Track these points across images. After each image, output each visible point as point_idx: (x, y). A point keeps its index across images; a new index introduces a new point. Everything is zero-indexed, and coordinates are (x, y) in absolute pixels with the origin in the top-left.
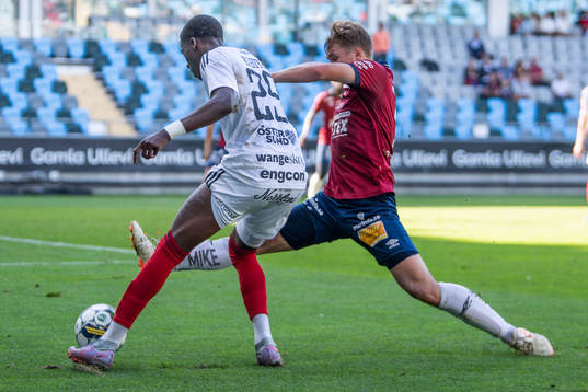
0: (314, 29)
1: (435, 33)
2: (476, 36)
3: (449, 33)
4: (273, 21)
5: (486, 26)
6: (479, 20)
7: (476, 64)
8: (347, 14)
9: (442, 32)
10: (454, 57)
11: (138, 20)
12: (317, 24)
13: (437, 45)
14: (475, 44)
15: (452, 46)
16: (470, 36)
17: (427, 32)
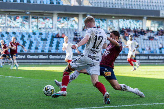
0: (41, 29)
1: (67, 30)
2: (76, 31)
3: (70, 30)
4: (33, 28)
5: (78, 29)
6: (77, 28)
7: (76, 37)
8: (48, 26)
9: (68, 30)
10: (71, 35)
11: (3, 27)
12: (42, 28)
13: (68, 33)
14: (76, 33)
15: (71, 33)
16: (74, 31)
17: (65, 30)
